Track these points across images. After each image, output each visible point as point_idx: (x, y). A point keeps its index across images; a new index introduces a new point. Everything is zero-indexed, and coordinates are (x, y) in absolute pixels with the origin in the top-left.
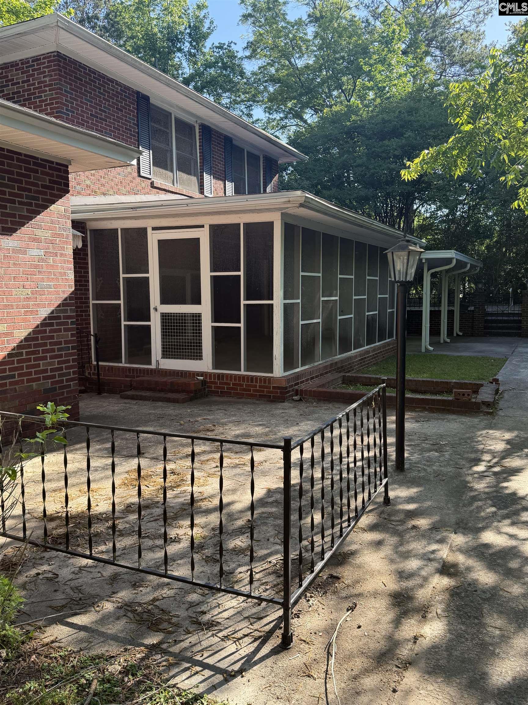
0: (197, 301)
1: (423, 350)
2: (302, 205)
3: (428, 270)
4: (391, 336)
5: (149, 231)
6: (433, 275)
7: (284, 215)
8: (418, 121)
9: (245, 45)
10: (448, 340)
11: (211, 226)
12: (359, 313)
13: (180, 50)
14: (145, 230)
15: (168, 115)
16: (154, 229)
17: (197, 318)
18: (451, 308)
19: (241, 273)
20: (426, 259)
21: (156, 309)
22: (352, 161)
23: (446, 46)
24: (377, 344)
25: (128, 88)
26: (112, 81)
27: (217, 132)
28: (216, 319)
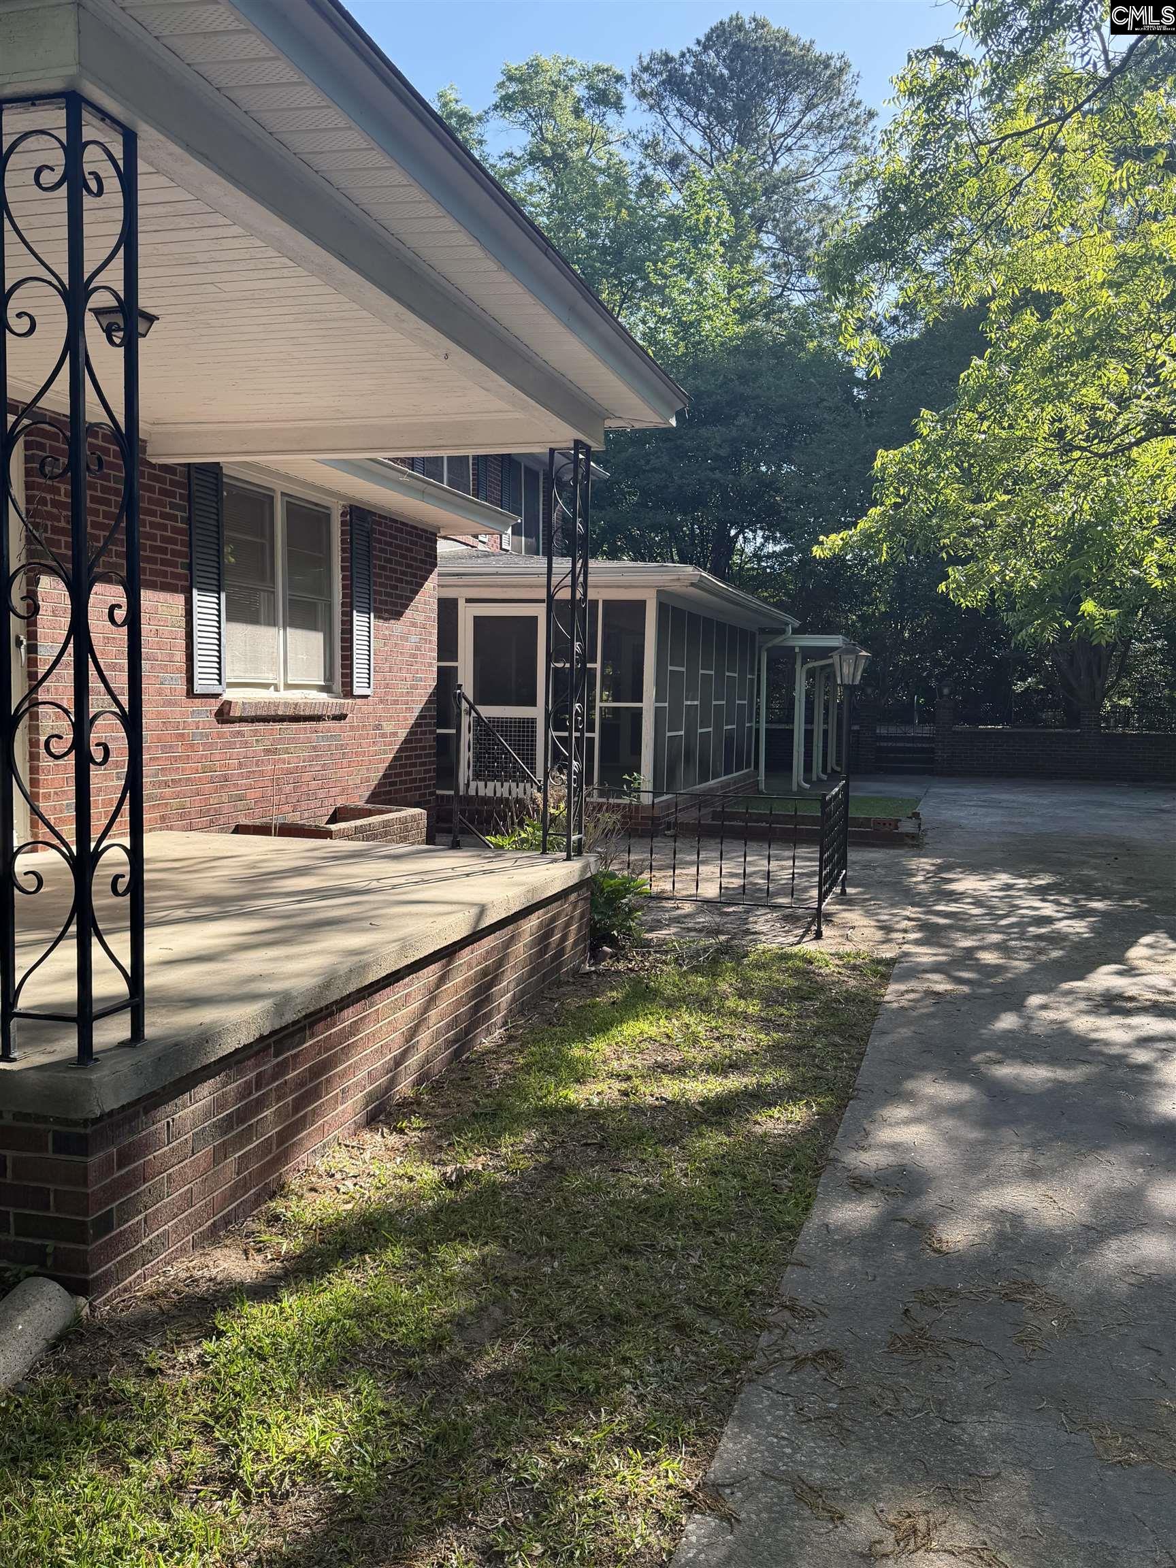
0: (529, 700)
1: (795, 788)
2: (692, 585)
3: (803, 664)
4: (748, 766)
5: (461, 603)
6: (811, 674)
7: (660, 593)
8: (758, 397)
12: (718, 727)
14: (454, 602)
16: (468, 601)
17: (530, 725)
18: (809, 727)
19: (598, 666)
20: (801, 647)
22: (643, 462)
23: (792, 238)
24: (735, 775)
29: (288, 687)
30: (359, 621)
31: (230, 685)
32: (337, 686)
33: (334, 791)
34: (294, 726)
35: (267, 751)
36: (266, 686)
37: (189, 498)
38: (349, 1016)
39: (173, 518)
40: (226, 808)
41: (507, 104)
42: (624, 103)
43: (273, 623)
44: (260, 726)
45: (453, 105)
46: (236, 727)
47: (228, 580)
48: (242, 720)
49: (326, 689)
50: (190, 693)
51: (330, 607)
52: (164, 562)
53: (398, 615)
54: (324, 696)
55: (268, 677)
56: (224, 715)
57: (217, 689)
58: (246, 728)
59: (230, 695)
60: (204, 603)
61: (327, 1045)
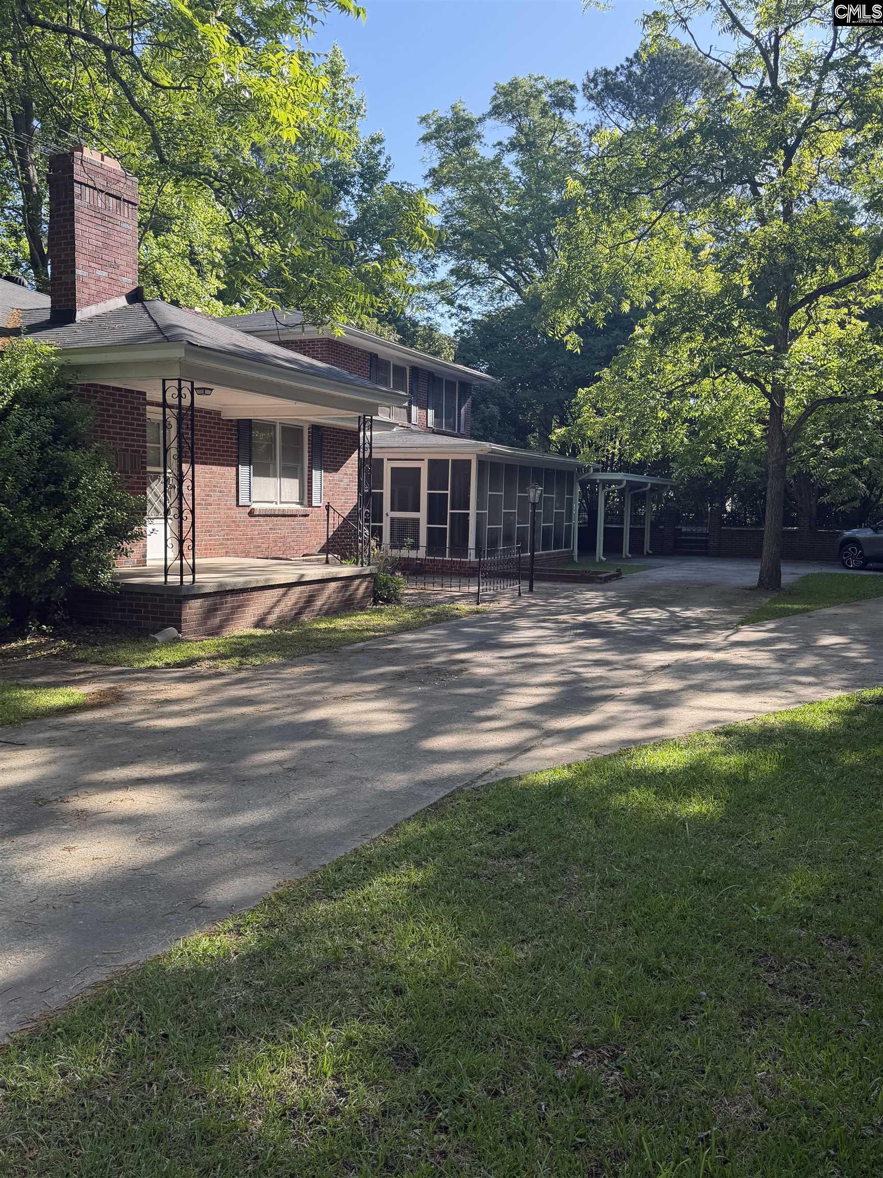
0: (417, 509)
1: (597, 560)
2: (490, 453)
3: (603, 489)
5: (385, 460)
9: (427, 172)
10: (630, 556)
11: (430, 461)
13: (347, 193)
14: (382, 459)
15: (387, 363)
17: (417, 521)
19: (449, 492)
20: (600, 480)
21: (387, 515)
24: (553, 551)
25: (365, 352)
26: (356, 349)
27: (422, 370)
28: (429, 522)
29: (281, 502)
30: (316, 474)
31: (254, 502)
32: (306, 502)
33: (302, 547)
34: (283, 519)
35: (271, 529)
36: (272, 502)
37: (238, 431)
38: (255, 594)
39: (232, 439)
40: (252, 551)
41: (496, 111)
42: (576, 105)
43: (275, 476)
44: (268, 518)
45: (462, 113)
46: (257, 518)
47: (254, 461)
48: (259, 516)
49: (301, 503)
50: (238, 505)
51: (302, 469)
52: (228, 456)
53: (337, 470)
54: (299, 507)
55: (273, 499)
56: (251, 514)
57: (249, 504)
58: (261, 519)
59: (254, 506)
60: (244, 470)
61: (245, 600)
